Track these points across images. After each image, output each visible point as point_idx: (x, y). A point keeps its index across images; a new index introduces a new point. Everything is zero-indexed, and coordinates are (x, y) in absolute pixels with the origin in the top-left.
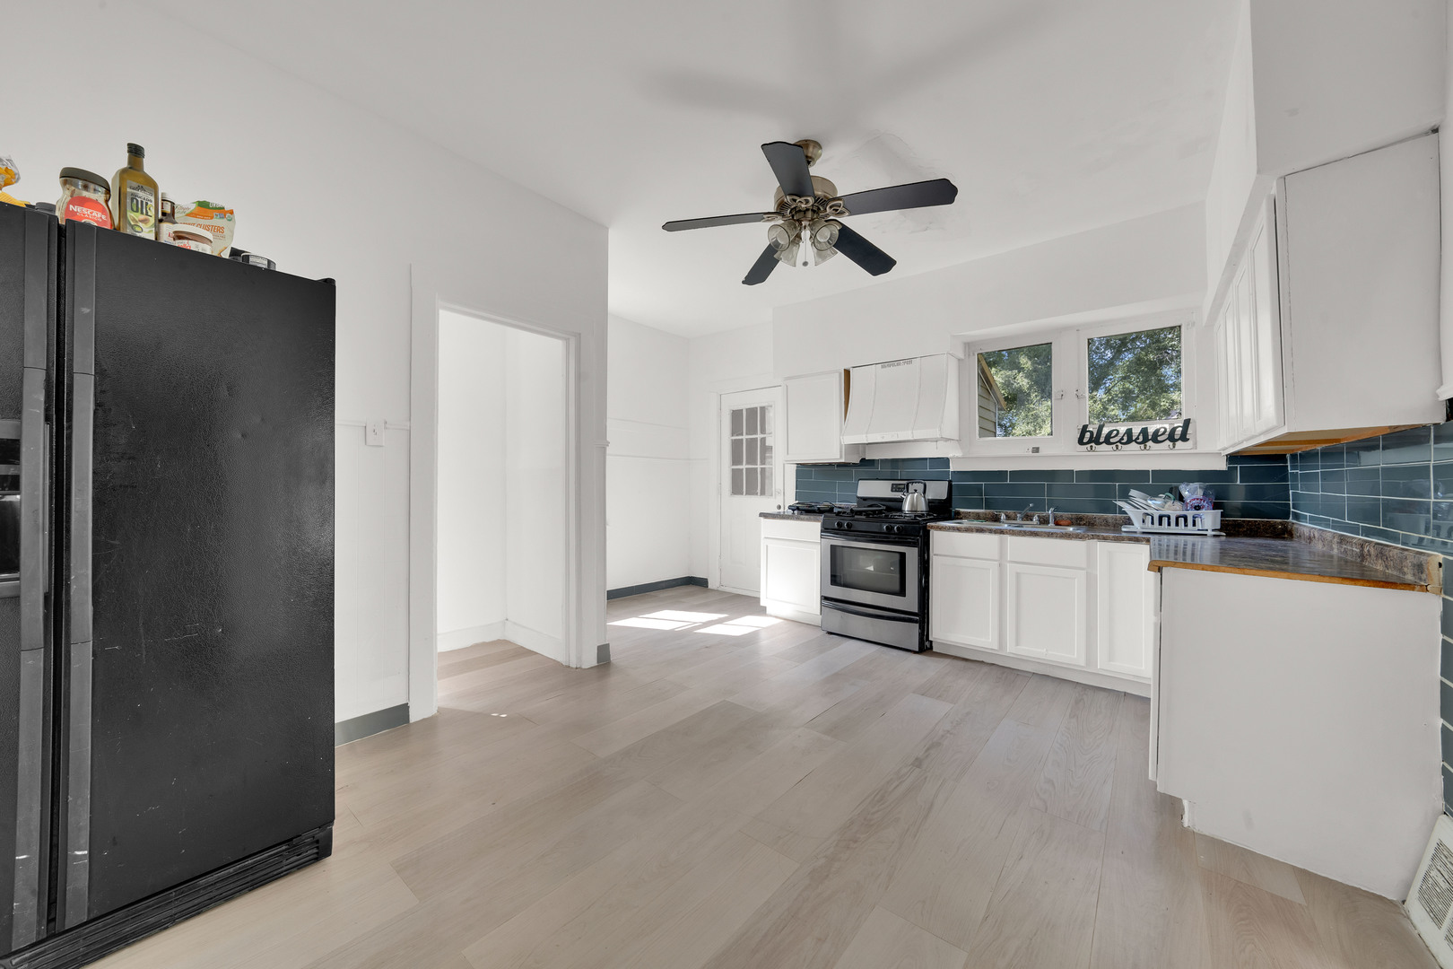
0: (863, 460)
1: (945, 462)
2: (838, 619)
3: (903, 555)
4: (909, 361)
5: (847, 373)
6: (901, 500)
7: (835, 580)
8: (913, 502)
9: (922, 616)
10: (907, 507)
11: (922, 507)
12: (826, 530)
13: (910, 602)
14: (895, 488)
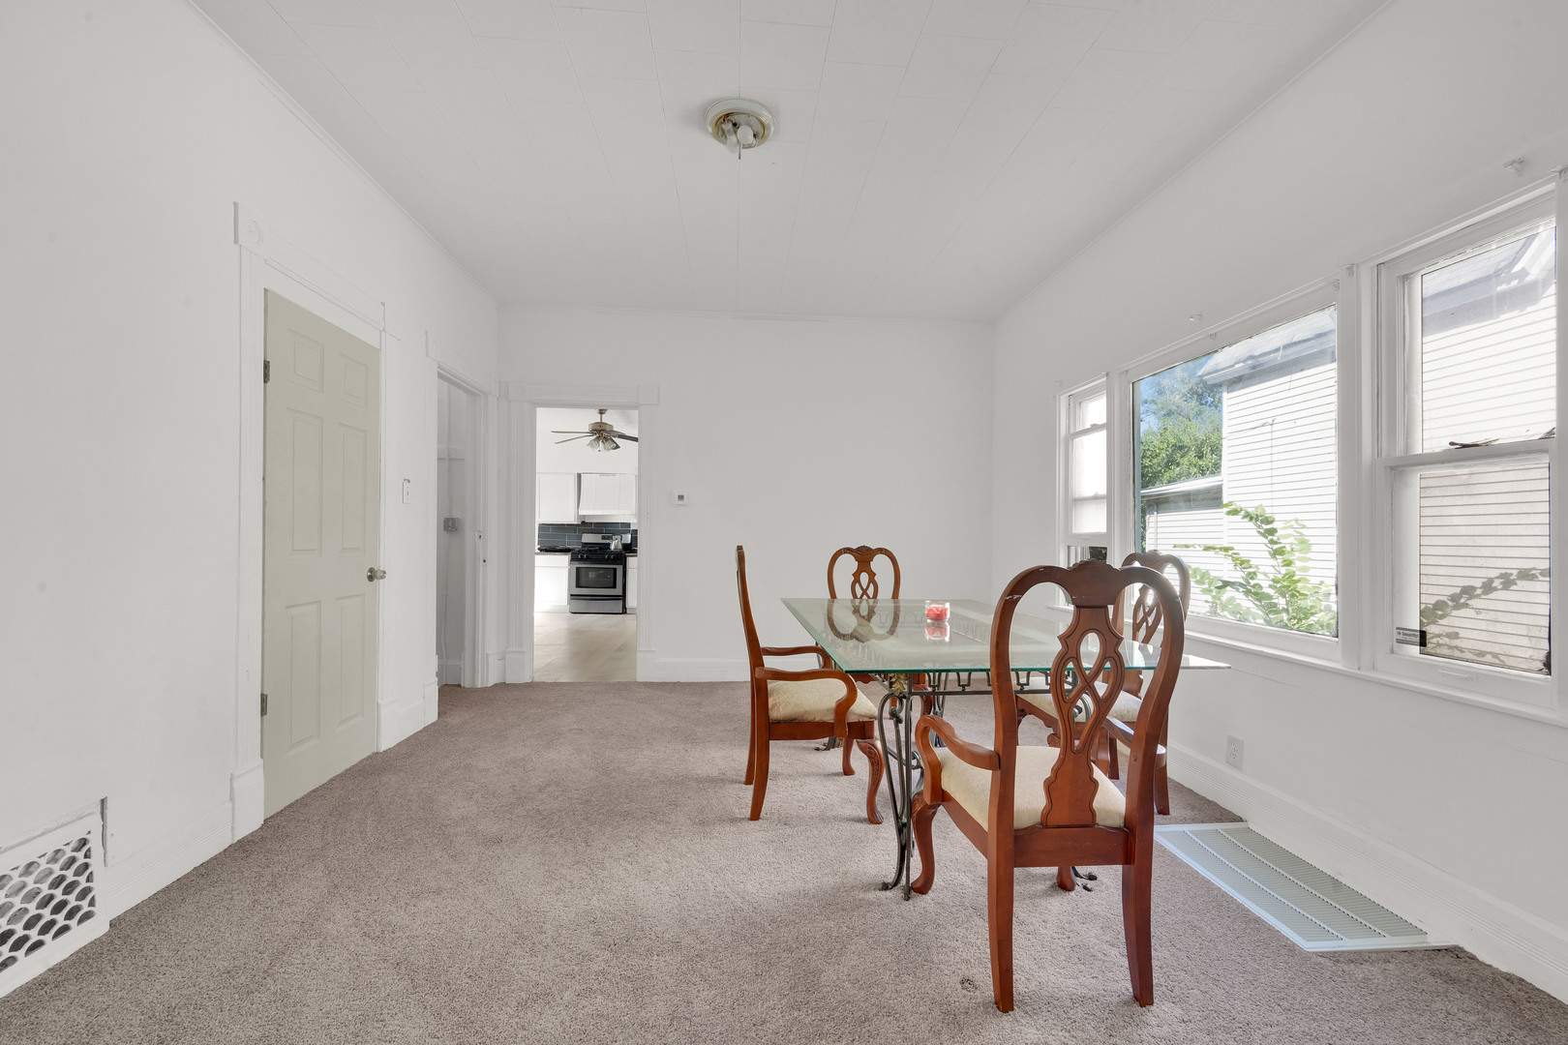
0: (583, 522)
1: (628, 525)
2: (581, 605)
3: (615, 570)
4: (614, 475)
5: (579, 476)
6: (609, 544)
7: (578, 586)
8: (615, 545)
9: (623, 597)
10: (612, 547)
11: (620, 547)
12: (573, 559)
13: (618, 591)
14: (603, 538)
